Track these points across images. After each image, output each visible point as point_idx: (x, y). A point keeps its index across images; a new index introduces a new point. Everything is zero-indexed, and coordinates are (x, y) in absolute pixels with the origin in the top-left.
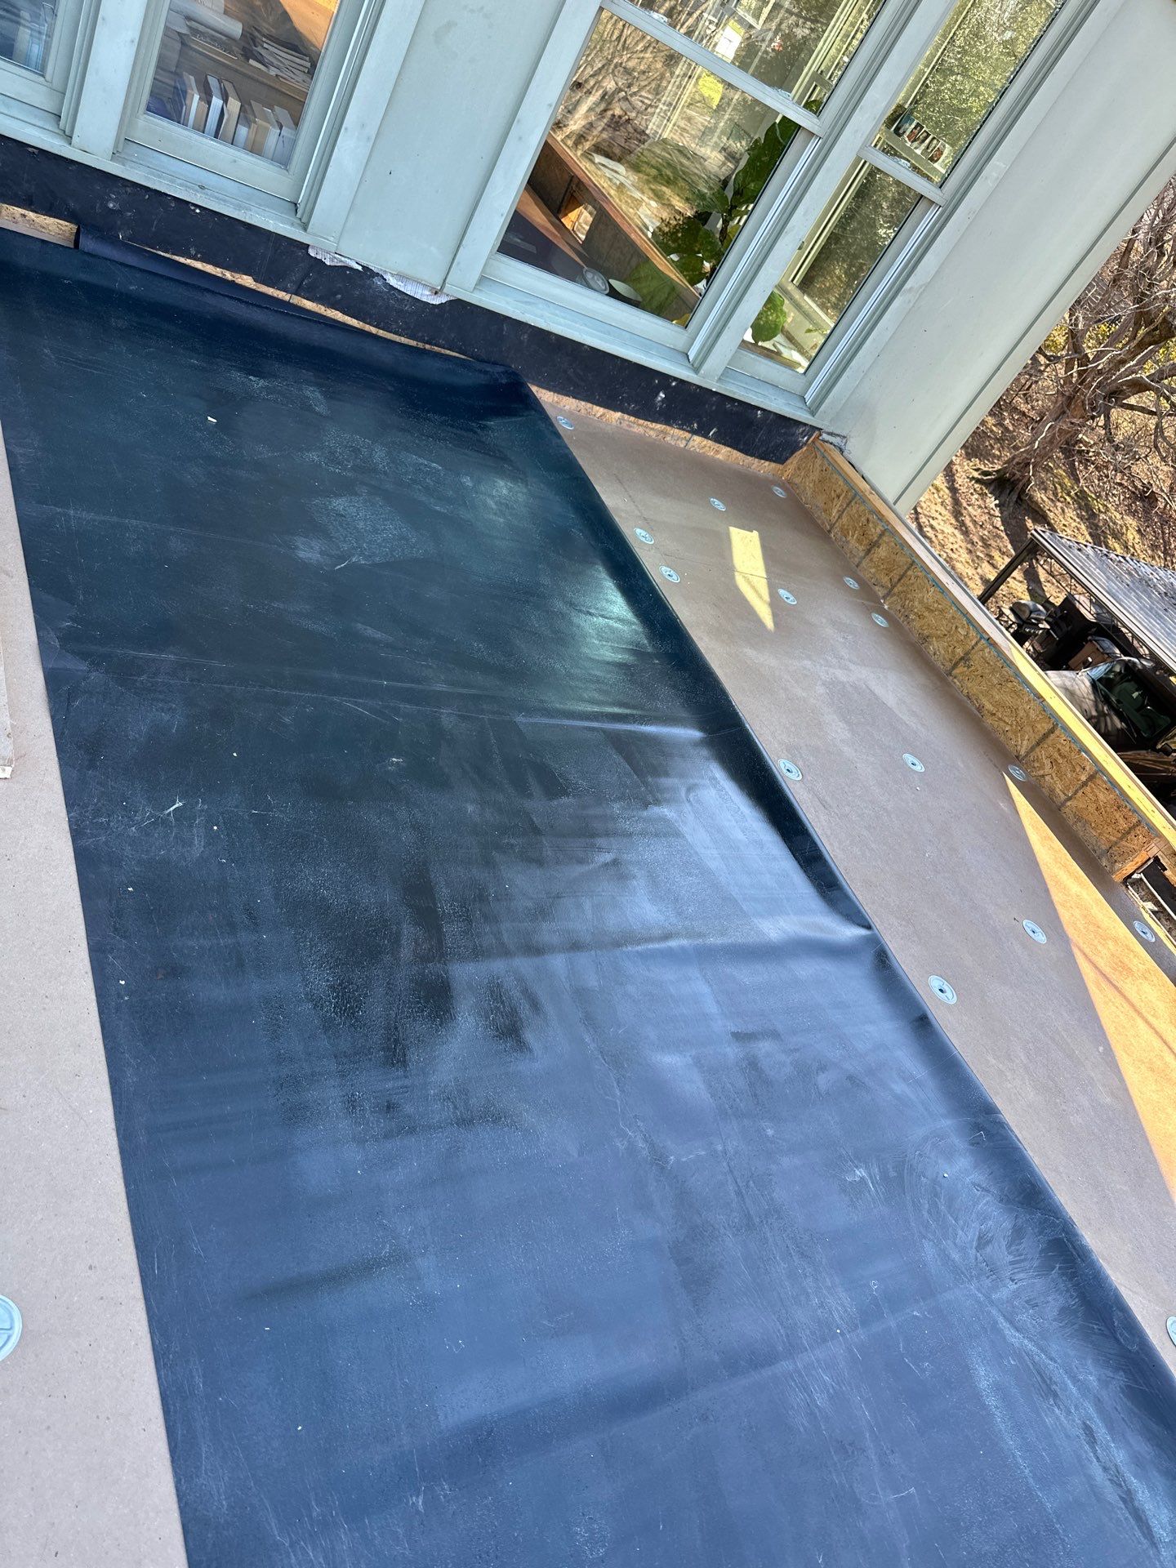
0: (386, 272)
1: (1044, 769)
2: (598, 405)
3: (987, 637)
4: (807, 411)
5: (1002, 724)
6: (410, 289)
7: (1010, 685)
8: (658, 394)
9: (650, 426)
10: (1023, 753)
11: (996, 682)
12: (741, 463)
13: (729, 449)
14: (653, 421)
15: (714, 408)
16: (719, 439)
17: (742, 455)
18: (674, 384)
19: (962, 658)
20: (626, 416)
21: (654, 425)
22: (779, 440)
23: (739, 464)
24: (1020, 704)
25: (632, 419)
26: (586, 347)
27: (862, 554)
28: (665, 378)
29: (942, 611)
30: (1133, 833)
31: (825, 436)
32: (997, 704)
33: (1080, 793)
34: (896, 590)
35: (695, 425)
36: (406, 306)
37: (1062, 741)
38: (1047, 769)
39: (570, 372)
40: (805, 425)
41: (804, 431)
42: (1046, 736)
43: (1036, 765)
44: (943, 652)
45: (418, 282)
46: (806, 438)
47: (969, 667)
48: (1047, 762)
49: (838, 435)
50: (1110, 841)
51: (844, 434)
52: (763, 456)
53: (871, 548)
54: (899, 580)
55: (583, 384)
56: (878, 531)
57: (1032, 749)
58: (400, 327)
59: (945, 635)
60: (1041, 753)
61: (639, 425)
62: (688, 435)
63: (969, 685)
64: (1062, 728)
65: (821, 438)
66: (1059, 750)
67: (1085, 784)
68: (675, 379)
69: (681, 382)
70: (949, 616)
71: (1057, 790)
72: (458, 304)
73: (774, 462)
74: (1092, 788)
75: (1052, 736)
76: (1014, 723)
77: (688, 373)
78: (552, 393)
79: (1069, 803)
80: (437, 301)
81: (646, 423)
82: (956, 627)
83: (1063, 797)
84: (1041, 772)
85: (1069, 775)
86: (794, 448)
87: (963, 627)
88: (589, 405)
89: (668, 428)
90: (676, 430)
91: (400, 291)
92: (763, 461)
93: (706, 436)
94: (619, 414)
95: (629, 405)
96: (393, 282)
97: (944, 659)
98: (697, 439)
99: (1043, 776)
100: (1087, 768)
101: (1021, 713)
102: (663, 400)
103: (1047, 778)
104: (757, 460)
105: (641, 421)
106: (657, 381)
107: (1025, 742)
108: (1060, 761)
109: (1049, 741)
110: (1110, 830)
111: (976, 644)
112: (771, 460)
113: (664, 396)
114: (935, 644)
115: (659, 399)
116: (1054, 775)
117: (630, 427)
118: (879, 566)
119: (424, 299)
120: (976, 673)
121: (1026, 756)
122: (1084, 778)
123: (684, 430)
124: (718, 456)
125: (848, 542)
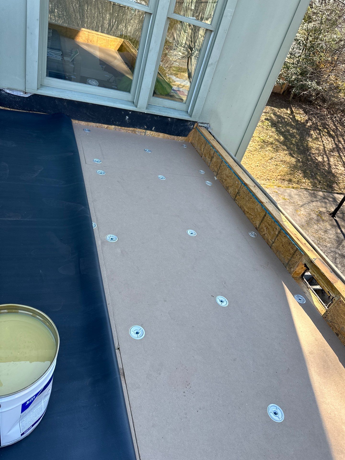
0: (4, 89)
1: (264, 232)
2: (104, 124)
3: (244, 183)
4: (188, 116)
5: (251, 216)
6: (15, 93)
7: (251, 200)
8: (125, 117)
9: (128, 129)
10: (258, 226)
11: (247, 199)
12: (170, 138)
13: (163, 134)
14: (128, 127)
15: (150, 119)
16: (157, 130)
17: (169, 135)
18: (130, 113)
19: (238, 193)
20: (117, 127)
21: (129, 129)
22: (182, 128)
23: (169, 139)
24: (255, 206)
25: (120, 127)
26: (90, 104)
27: (210, 162)
28: (126, 112)
29: (231, 176)
30: (295, 255)
31: (200, 124)
32: (248, 208)
33: (276, 240)
34: (219, 172)
35: (145, 127)
36: (17, 99)
37: (269, 219)
38: (265, 232)
39: (88, 113)
40: (190, 121)
41: (190, 124)
42: (264, 218)
43: (262, 230)
44: (232, 192)
45: (17, 90)
46: (192, 126)
47: (240, 196)
48: (265, 228)
49: (205, 123)
50: (288, 259)
51: (207, 122)
52: (178, 135)
53: (212, 159)
54: (219, 168)
55: (95, 117)
56: (213, 152)
57: (260, 224)
58: (18, 107)
59: (232, 185)
60: (263, 225)
61: (123, 129)
62: (144, 131)
63: (241, 202)
64: (269, 213)
65: (198, 125)
66: (268, 223)
67: (277, 236)
68: (130, 111)
69: (133, 112)
70: (233, 178)
71: (269, 240)
72: (35, 96)
73: (183, 136)
74: (280, 237)
75: (266, 217)
76: (254, 214)
77: (133, 108)
78: (84, 122)
79: (273, 245)
80: (27, 96)
81: (126, 128)
82: (235, 181)
83: (271, 242)
84: (264, 233)
85: (272, 233)
86: (189, 130)
87: (237, 181)
88: (100, 124)
89: (135, 129)
90: (139, 129)
91: (12, 94)
92: (179, 137)
93: (151, 130)
94: (113, 126)
95: (116, 122)
96: (8, 91)
97: (233, 194)
98: (148, 132)
99: (264, 235)
100: (278, 229)
101: (256, 210)
102: (129, 119)
103: (266, 235)
104: (176, 137)
105: (123, 128)
106: (123, 113)
107: (258, 222)
108: (269, 227)
109: (265, 220)
110: (288, 254)
111: (241, 186)
112: (181, 136)
113: (128, 117)
114: (230, 189)
115: (127, 119)
116: (268, 233)
117: (120, 130)
118: (214, 165)
119: (22, 96)
120: (242, 197)
121: (259, 227)
122: (277, 233)
123: (141, 129)
124: (160, 137)
125: (206, 159)
